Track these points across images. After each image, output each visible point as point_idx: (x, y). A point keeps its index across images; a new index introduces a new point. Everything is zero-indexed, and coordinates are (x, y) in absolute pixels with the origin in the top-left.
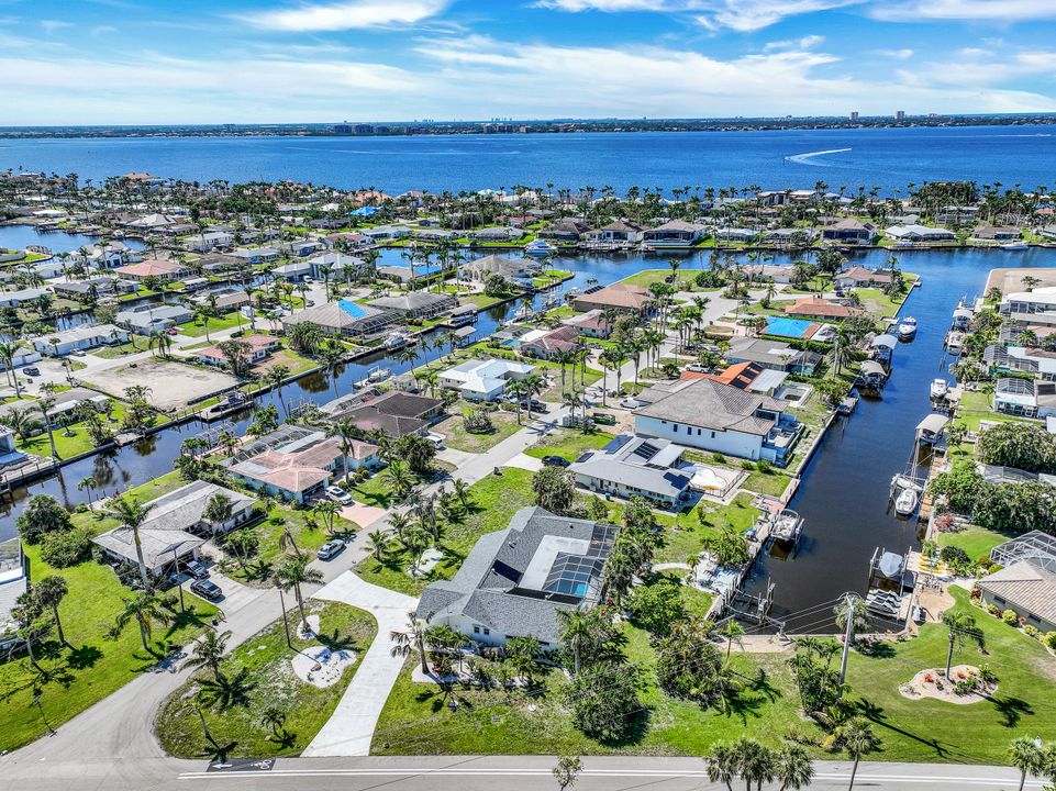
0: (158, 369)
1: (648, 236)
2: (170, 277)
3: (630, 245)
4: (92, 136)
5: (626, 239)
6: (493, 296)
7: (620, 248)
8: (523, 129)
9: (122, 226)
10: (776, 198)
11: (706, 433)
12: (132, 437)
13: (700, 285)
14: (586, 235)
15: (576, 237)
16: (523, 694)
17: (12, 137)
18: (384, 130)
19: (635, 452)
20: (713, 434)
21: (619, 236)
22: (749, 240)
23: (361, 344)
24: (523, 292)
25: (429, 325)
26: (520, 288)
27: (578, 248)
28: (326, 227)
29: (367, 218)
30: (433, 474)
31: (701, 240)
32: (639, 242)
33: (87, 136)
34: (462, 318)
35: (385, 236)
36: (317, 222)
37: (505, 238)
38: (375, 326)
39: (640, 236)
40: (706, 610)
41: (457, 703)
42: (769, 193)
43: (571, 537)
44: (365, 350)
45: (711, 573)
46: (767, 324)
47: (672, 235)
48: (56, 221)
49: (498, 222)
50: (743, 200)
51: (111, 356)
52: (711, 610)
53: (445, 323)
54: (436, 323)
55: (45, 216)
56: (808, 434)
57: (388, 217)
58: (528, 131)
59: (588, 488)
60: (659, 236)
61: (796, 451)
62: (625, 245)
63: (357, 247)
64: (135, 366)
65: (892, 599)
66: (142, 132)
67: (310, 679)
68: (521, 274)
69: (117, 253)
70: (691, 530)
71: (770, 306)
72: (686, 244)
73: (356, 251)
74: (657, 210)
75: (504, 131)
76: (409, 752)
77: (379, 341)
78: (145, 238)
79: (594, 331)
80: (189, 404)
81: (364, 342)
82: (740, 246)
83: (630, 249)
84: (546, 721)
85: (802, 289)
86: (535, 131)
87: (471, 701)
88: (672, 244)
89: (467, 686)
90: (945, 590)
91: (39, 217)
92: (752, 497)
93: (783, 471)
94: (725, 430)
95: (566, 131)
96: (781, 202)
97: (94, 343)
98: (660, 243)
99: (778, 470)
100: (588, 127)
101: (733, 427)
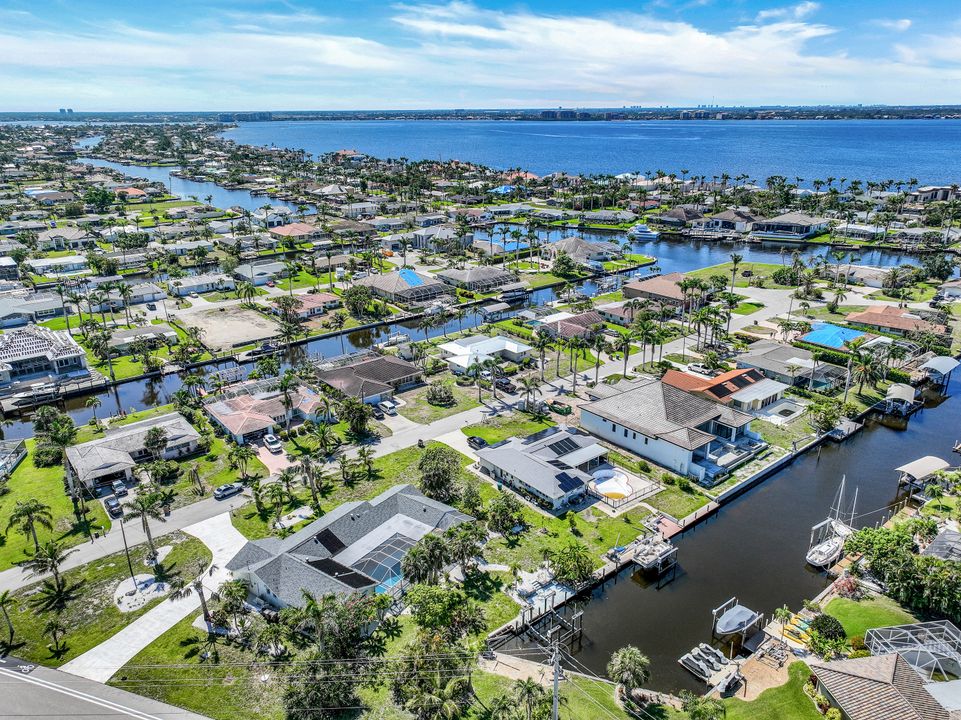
0: (238, 314)
1: (758, 228)
2: (306, 238)
3: (736, 235)
4: (351, 119)
5: (734, 228)
6: (559, 275)
7: (725, 238)
8: (719, 116)
9: (307, 194)
10: (940, 193)
11: (640, 438)
12: (176, 368)
13: (776, 282)
14: (694, 222)
15: (683, 224)
16: (268, 662)
17: (295, 119)
18: (586, 116)
19: (551, 446)
20: (646, 440)
21: (729, 225)
22: (873, 237)
23: (407, 309)
24: (591, 274)
25: (479, 298)
26: (590, 270)
27: (681, 235)
28: (464, 202)
29: (504, 195)
30: (367, 437)
31: (816, 235)
32: (747, 233)
33: (347, 119)
34: (512, 294)
35: (508, 213)
36: (458, 197)
37: (616, 221)
38: (429, 294)
39: (749, 227)
40: (505, 623)
41: (209, 654)
42: (931, 188)
43: (420, 520)
44: (407, 315)
45: (541, 584)
46: (810, 330)
47: (787, 228)
48: (267, 187)
49: (620, 205)
50: (896, 194)
51: (214, 300)
52: (509, 624)
53: (494, 298)
54: (487, 297)
55: (264, 183)
56: (767, 456)
57: (522, 196)
58: (724, 118)
59: (489, 474)
60: (769, 227)
61: (738, 473)
62: (732, 234)
63: (476, 222)
64: (222, 310)
65: (712, 660)
66: (388, 116)
67: (119, 602)
68: (600, 257)
69: (281, 216)
70: (556, 535)
71: (837, 310)
72: (796, 237)
73: (473, 225)
74: (787, 200)
75: (700, 118)
76: (136, 691)
77: (422, 309)
78: (318, 205)
79: (622, 319)
80: (234, 346)
81: (410, 307)
82: (857, 243)
83: (734, 239)
84: (265, 694)
85: (892, 296)
86: (731, 118)
87: (221, 656)
88: (781, 236)
89: (230, 641)
90: (787, 665)
91: (259, 183)
92: (650, 513)
93: (707, 493)
94: (657, 438)
95: (763, 118)
96: (945, 198)
97: (211, 288)
98: (769, 235)
99: (699, 489)
100: (787, 114)
101: (664, 436)
